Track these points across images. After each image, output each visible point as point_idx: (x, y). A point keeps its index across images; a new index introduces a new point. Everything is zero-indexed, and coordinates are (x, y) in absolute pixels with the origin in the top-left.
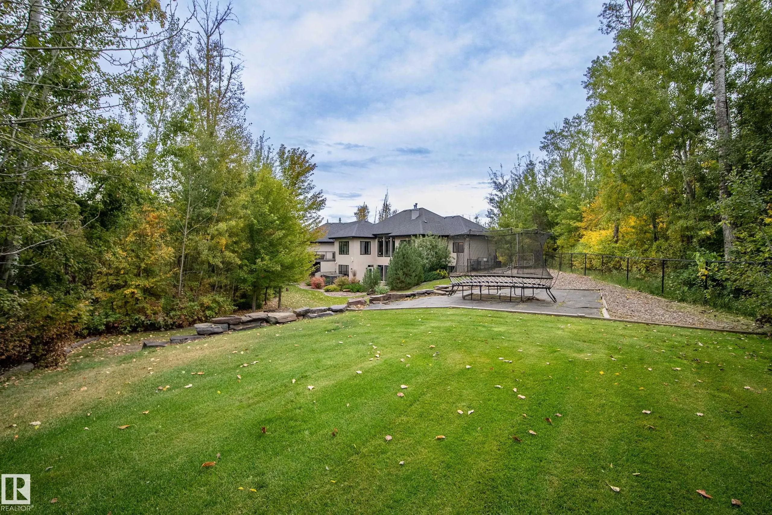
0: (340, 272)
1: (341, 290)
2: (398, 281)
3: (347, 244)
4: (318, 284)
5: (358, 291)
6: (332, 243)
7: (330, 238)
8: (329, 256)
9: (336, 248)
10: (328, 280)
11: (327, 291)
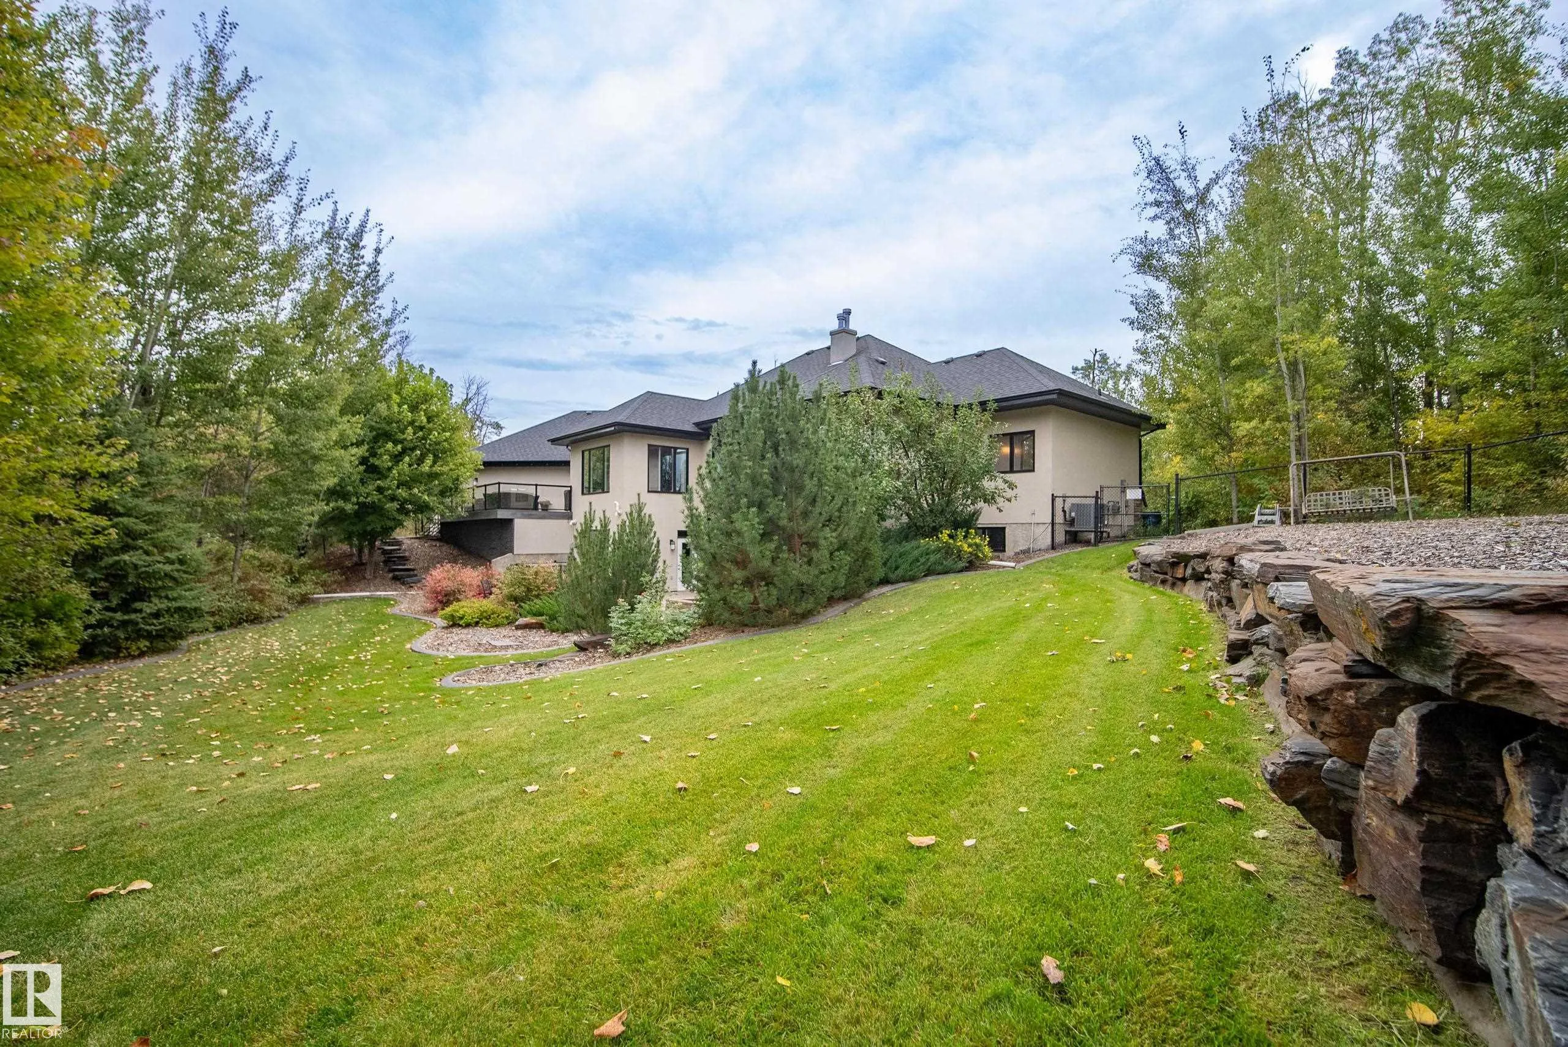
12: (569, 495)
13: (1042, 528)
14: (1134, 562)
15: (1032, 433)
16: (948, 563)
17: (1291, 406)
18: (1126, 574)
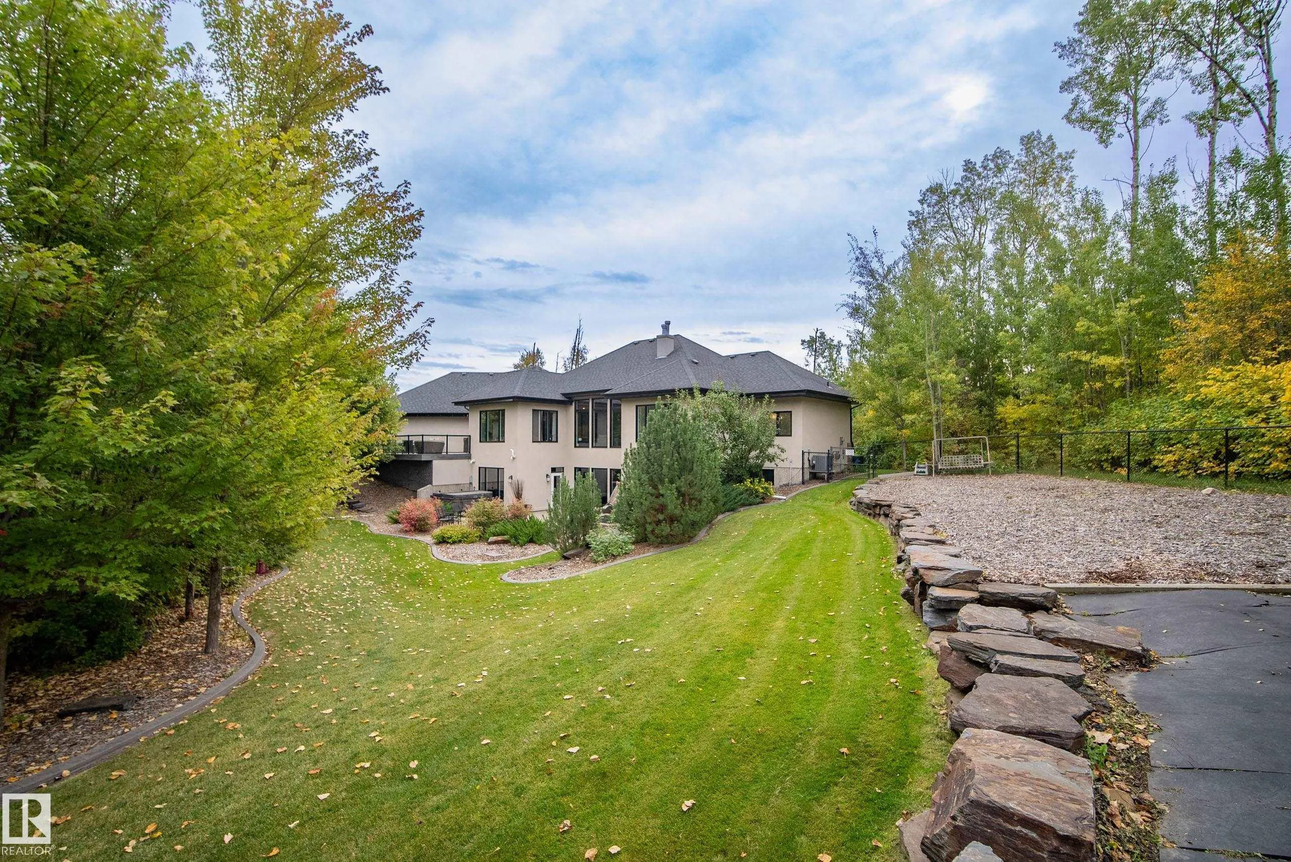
0: (483, 485)
1: (482, 538)
2: (661, 517)
3: (499, 417)
4: (419, 520)
5: (531, 541)
6: (464, 417)
7: (457, 404)
8: (455, 446)
9: (473, 427)
10: (449, 506)
11: (442, 541)
12: (467, 442)
13: (796, 471)
14: (853, 499)
15: (791, 412)
16: (751, 499)
17: (934, 408)
18: (850, 507)
